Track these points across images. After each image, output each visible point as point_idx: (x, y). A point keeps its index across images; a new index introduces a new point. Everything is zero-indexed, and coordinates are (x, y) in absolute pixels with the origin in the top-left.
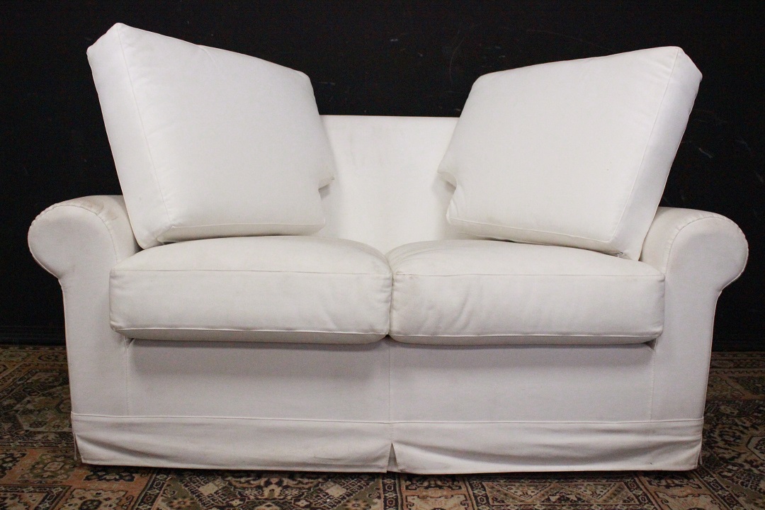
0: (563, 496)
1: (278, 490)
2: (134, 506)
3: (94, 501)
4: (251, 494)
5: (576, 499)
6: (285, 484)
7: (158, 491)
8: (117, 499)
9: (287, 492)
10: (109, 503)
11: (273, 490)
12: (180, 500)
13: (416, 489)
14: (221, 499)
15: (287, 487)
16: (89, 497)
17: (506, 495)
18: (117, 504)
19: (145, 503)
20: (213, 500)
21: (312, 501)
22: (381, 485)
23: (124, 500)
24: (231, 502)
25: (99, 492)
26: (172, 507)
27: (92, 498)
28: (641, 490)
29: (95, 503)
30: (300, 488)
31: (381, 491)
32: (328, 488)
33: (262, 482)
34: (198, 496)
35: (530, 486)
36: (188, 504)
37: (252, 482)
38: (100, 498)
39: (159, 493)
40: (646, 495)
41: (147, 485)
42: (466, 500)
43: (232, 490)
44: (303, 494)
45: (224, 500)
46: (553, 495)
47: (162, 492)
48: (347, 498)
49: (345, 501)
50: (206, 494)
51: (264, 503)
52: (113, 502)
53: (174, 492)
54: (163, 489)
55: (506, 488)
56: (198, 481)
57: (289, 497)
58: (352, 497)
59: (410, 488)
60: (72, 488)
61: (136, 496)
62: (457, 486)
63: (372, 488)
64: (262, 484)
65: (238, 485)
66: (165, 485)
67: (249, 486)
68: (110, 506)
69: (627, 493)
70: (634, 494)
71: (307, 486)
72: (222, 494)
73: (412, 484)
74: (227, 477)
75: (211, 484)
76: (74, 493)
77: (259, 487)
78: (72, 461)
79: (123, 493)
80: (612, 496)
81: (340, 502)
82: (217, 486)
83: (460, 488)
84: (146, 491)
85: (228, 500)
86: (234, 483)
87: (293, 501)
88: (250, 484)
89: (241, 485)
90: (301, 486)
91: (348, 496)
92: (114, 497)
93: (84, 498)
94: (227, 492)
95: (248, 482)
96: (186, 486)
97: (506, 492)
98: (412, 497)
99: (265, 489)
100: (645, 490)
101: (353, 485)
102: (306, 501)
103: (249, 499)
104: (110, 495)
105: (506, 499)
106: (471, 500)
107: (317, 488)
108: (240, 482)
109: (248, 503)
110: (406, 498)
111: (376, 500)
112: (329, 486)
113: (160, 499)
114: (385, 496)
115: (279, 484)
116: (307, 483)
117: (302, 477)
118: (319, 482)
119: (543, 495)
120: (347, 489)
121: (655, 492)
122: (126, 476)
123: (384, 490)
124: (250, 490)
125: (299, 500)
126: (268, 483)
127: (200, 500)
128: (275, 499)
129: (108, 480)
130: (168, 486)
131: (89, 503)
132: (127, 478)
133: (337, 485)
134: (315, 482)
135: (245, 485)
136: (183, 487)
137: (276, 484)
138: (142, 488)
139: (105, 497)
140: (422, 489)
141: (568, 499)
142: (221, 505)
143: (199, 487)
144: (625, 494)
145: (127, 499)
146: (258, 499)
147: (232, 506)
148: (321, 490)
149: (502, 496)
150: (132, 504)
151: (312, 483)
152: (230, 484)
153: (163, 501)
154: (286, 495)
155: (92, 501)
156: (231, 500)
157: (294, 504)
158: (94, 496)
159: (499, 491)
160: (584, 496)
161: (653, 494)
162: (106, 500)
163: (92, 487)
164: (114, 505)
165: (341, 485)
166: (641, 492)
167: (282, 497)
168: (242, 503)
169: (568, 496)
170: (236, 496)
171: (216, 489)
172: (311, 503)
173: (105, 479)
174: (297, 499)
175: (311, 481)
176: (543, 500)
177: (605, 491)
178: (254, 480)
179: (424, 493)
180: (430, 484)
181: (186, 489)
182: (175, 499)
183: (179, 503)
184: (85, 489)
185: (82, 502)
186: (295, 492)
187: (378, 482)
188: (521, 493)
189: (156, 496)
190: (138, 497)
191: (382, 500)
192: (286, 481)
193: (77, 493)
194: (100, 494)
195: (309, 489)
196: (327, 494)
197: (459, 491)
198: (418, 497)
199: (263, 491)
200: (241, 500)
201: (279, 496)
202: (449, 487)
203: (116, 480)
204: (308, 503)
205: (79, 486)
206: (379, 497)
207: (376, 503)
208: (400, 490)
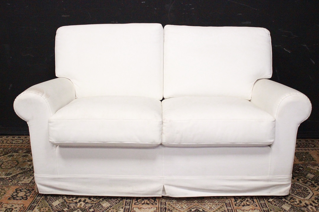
0: (197, 209)
1: (83, 204)
2: (26, 211)
3: (11, 209)
4: (72, 206)
5: (202, 211)
6: (86, 201)
7: (36, 204)
8: (20, 208)
9: (86, 205)
10: (16, 209)
11: (81, 204)
12: (44, 208)
13: (138, 204)
14: (60, 208)
15: (87, 203)
16: (9, 207)
17: (174, 208)
18: (19, 210)
19: (30, 210)
20: (57, 208)
21: (95, 209)
22: (125, 202)
23: (22, 209)
24: (64, 209)
25: (13, 205)
26: (40, 211)
27: (10, 207)
28: (231, 207)
29: (11, 210)
30: (92, 204)
31: (124, 205)
32: (104, 203)
33: (78, 200)
34: (51, 207)
35: (185, 204)
36: (47, 210)
37: (74, 200)
38: (13, 208)
39: (36, 205)
40: (232, 210)
41: (32, 202)
42: (157, 210)
43: (65, 204)
44: (93, 206)
45: (61, 208)
46: (193, 209)
47: (37, 205)
48: (110, 208)
49: (109, 209)
50: (55, 205)
51: (77, 209)
52: (18, 209)
53: (42, 205)
54: (38, 203)
55: (175, 205)
56: (53, 200)
57: (87, 207)
58: (112, 207)
59: (136, 204)
60: (3, 203)
61: (27, 207)
62: (155, 203)
63: (121, 204)
64: (78, 201)
65: (68, 202)
66: (39, 201)
67: (72, 202)
68: (17, 211)
69: (225, 208)
70: (227, 209)
71: (95, 203)
72: (61, 205)
73: (138, 202)
74: (64, 198)
75: (57, 201)
76: (3, 205)
77: (76, 203)
78: (4, 191)
79: (22, 205)
80: (218, 209)
81: (106, 210)
82: (60, 201)
83: (156, 204)
84: (31, 204)
85: (63, 208)
86: (66, 201)
87: (88, 209)
88: (73, 201)
89: (69, 202)
90: (93, 202)
91: (110, 207)
92: (18, 207)
93: (7, 207)
94: (63, 204)
95: (72, 200)
96: (48, 202)
97: (174, 206)
98: (136, 208)
99: (78, 203)
100: (232, 208)
101: (114, 202)
102: (93, 209)
103: (71, 208)
104: (17, 206)
105: (173, 210)
106: (159, 210)
107: (99, 203)
108: (69, 200)
109: (70, 209)
110: (133, 209)
111: (121, 209)
112: (104, 202)
113: (37, 207)
114: (125, 207)
115: (84, 201)
116: (95, 201)
117: (94, 198)
118: (100, 201)
119: (189, 208)
120: (111, 204)
121: (236, 209)
122: (24, 198)
123: (125, 205)
124: (72, 204)
125: (90, 209)
126: (80, 201)
127: (52, 208)
128: (81, 208)
129: (17, 200)
130: (40, 202)
131: (8, 209)
132: (25, 199)
133: (107, 202)
134: (99, 200)
135: (71, 202)
136: (46, 203)
137: (83, 201)
138: (30, 203)
139: (15, 207)
140: (141, 204)
141: (199, 210)
142: (59, 210)
143: (52, 202)
144: (223, 209)
145: (23, 208)
146: (74, 208)
147: (64, 211)
148: (100, 204)
149: (172, 208)
150: (25, 210)
151: (97, 201)
152: (65, 201)
153: (37, 208)
154: (86, 206)
155: (10, 209)
156: (64, 208)
157: (88, 210)
158: (11, 207)
159: (171, 206)
160: (206, 209)
161: (235, 210)
162: (15, 208)
163: (11, 203)
164: (18, 211)
165: (109, 202)
166: (231, 208)
167: (84, 207)
168: (68, 209)
169: (199, 209)
170: (66, 206)
171: (59, 203)
172: (95, 210)
173: (16, 199)
174: (90, 208)
175: (97, 200)
176: (188, 210)
177: (216, 207)
178: (75, 199)
179: (141, 206)
180: (144, 202)
181: (47, 203)
182: (42, 208)
183: (43, 210)
184: (7, 204)
185: (5, 209)
186: (90, 205)
187: (124, 201)
188: (180, 207)
189: (35, 206)
190: (28, 207)
191: (124, 209)
192: (88, 200)
193: (4, 205)
194: (13, 206)
195: (96, 204)
196: (102, 206)
197: (155, 206)
198: (138, 208)
199: (77, 204)
200: (68, 208)
201: (83, 207)
202: (152, 204)
203: (20, 199)
204: (94, 210)
205: (5, 202)
206: (122, 208)
207: (121, 210)
208: (132, 205)
